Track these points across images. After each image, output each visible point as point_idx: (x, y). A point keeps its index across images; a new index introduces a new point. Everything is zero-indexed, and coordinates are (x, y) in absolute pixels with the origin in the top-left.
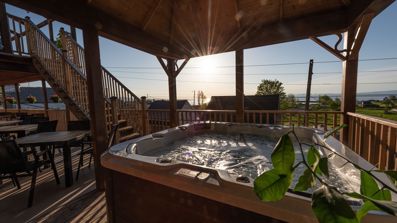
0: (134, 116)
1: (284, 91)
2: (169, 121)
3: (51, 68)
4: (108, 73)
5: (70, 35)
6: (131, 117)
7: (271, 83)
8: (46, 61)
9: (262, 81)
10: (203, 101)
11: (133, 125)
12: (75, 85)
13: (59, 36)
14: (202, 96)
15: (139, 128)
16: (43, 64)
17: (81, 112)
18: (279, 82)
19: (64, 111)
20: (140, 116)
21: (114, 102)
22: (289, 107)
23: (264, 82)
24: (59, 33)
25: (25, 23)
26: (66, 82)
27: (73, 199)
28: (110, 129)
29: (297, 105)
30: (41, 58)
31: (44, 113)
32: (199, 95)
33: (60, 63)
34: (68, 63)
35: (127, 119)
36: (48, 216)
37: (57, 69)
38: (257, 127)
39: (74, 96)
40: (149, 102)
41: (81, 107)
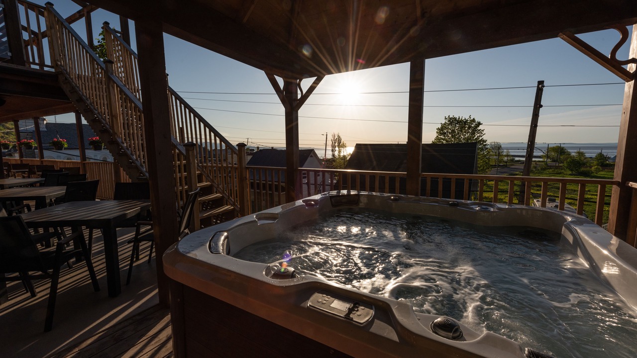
0: (225, 174)
1: (484, 138)
2: (283, 184)
3: (88, 92)
4: (182, 102)
5: (119, 35)
6: (220, 177)
7: (461, 122)
8: (80, 79)
9: (445, 119)
10: (340, 152)
11: (223, 193)
12: (126, 122)
13: (102, 37)
14: (339, 143)
15: (233, 196)
16: (74, 85)
17: (137, 167)
18: (477, 120)
19: (111, 164)
20: (235, 174)
21: (190, 152)
22: (492, 165)
23: (449, 121)
24: (101, 32)
25: (46, 13)
26: (113, 116)
27: (120, 320)
28: (185, 198)
29: (506, 162)
30: (71, 75)
31: (79, 168)
32: (334, 141)
33: (101, 82)
34: (114, 82)
35: (213, 182)
36: (77, 349)
37: (98, 93)
38: (447, 204)
39: (125, 140)
40: (251, 151)
41: (137, 160)
